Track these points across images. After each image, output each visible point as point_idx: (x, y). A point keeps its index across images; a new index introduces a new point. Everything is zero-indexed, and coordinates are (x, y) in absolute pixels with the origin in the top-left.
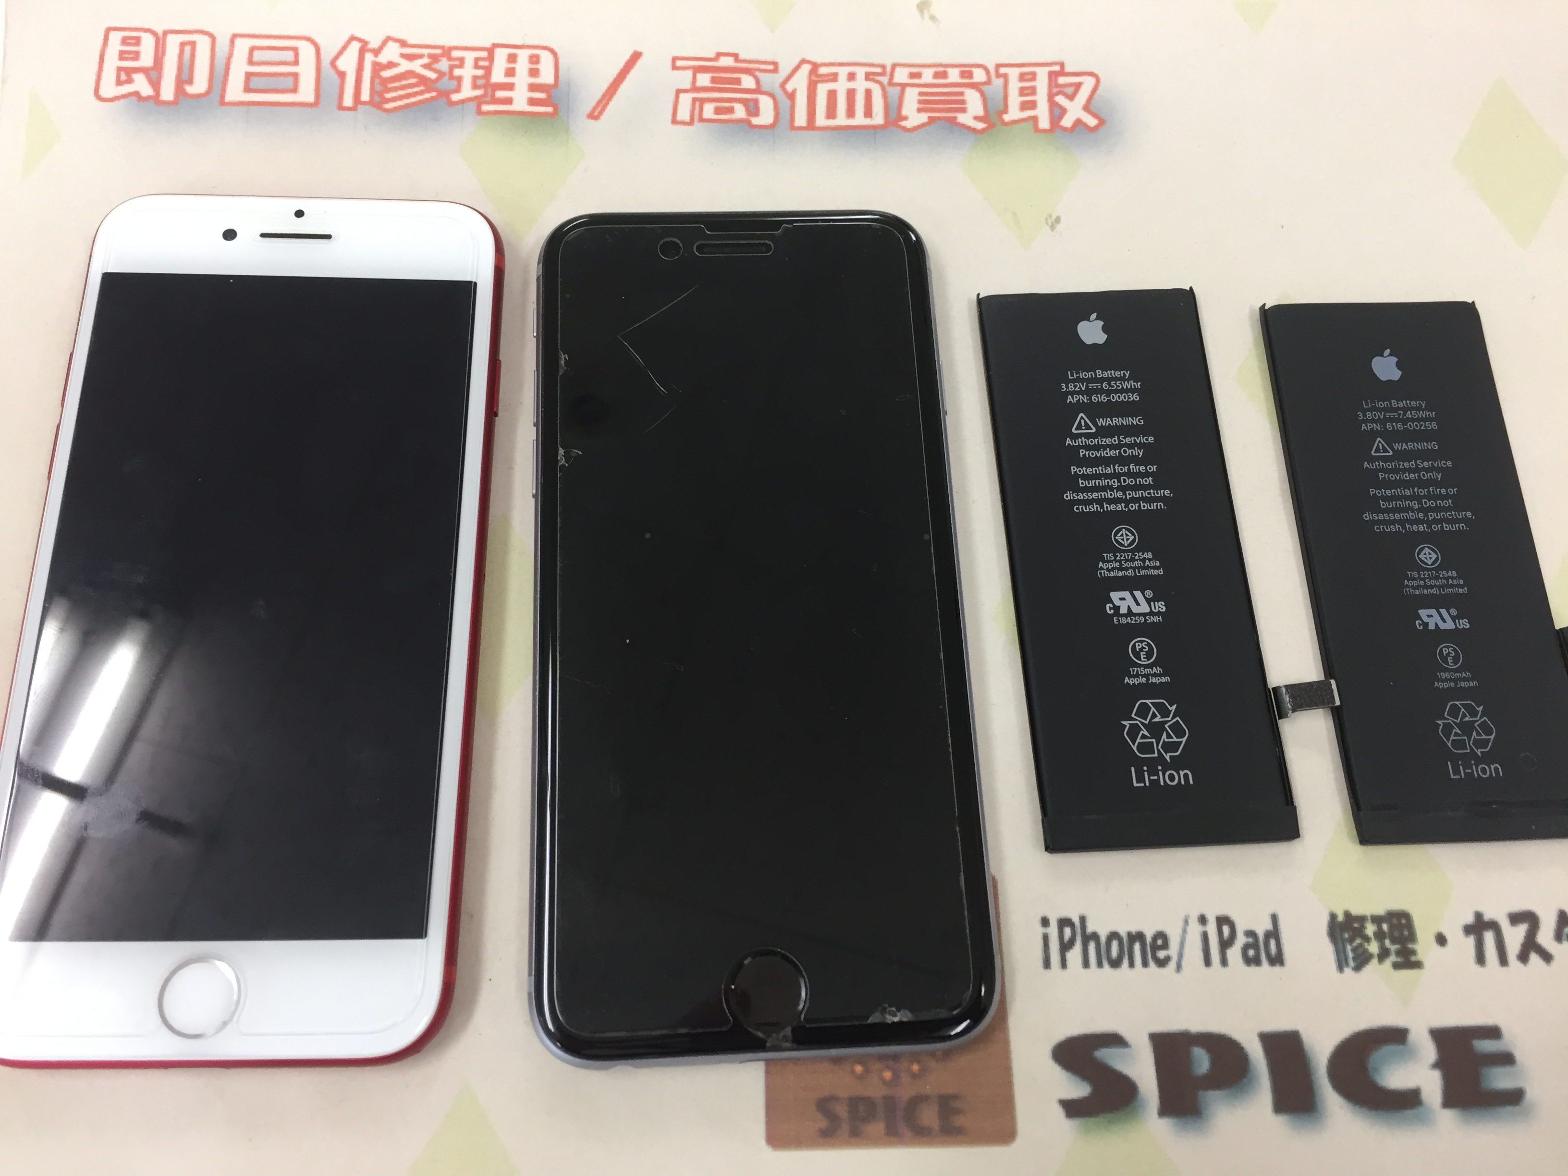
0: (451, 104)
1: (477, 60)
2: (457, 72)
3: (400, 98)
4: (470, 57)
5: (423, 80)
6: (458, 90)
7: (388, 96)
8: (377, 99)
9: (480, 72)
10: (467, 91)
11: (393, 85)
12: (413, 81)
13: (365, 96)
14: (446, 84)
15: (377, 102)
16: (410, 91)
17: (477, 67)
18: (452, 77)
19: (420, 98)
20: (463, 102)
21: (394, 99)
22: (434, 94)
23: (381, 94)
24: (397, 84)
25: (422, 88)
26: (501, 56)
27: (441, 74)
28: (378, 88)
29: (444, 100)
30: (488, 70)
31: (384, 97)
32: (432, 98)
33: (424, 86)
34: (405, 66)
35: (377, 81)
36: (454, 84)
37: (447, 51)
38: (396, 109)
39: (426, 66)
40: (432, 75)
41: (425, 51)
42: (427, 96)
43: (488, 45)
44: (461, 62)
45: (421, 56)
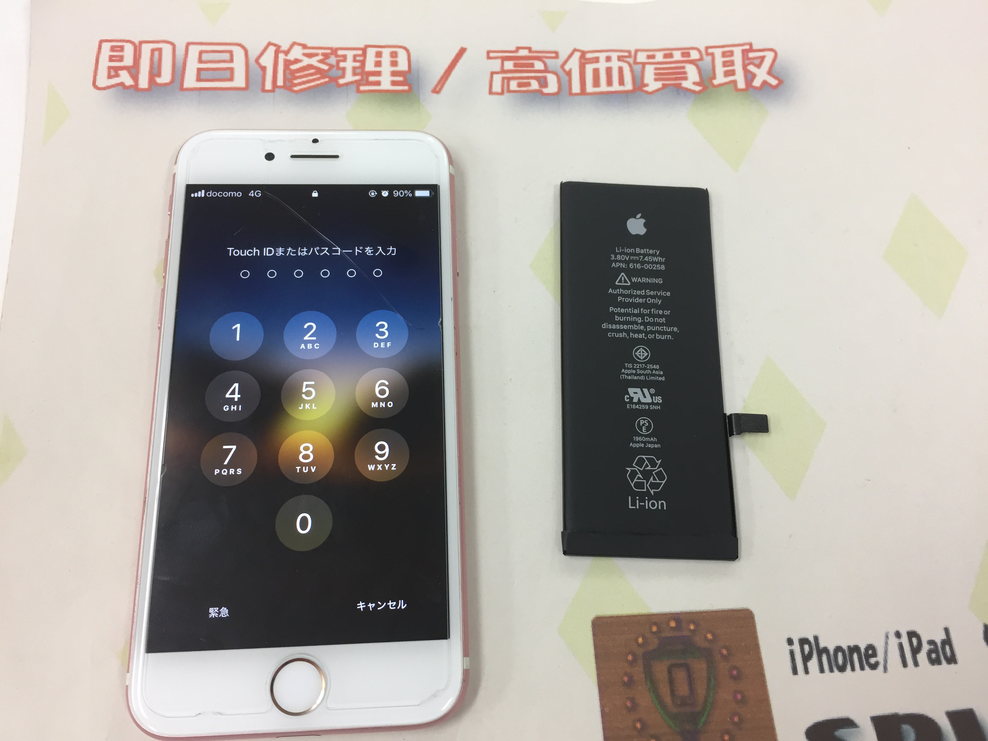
0: (340, 86)
1: (355, 56)
2: (342, 65)
3: (304, 83)
4: (350, 54)
5: (319, 71)
6: (343, 76)
7: (296, 82)
8: (288, 84)
9: (357, 64)
10: (349, 77)
11: (298, 74)
12: (312, 71)
13: (280, 82)
14: (334, 73)
15: (288, 86)
16: (311, 78)
17: (355, 60)
18: (338, 68)
19: (318, 82)
20: (347, 84)
21: (300, 84)
22: (327, 80)
23: (291, 81)
24: (301, 74)
25: (318, 76)
26: (371, 53)
27: (331, 66)
28: (289, 76)
29: (334, 83)
30: (363, 63)
31: (293, 83)
32: (326, 82)
33: (320, 75)
34: (306, 61)
35: (288, 72)
36: (340, 73)
37: (334, 51)
38: (301, 90)
39: (321, 61)
40: (325, 67)
41: (320, 51)
42: (322, 81)
43: (362, 46)
44: (344, 58)
45: (317, 55)
